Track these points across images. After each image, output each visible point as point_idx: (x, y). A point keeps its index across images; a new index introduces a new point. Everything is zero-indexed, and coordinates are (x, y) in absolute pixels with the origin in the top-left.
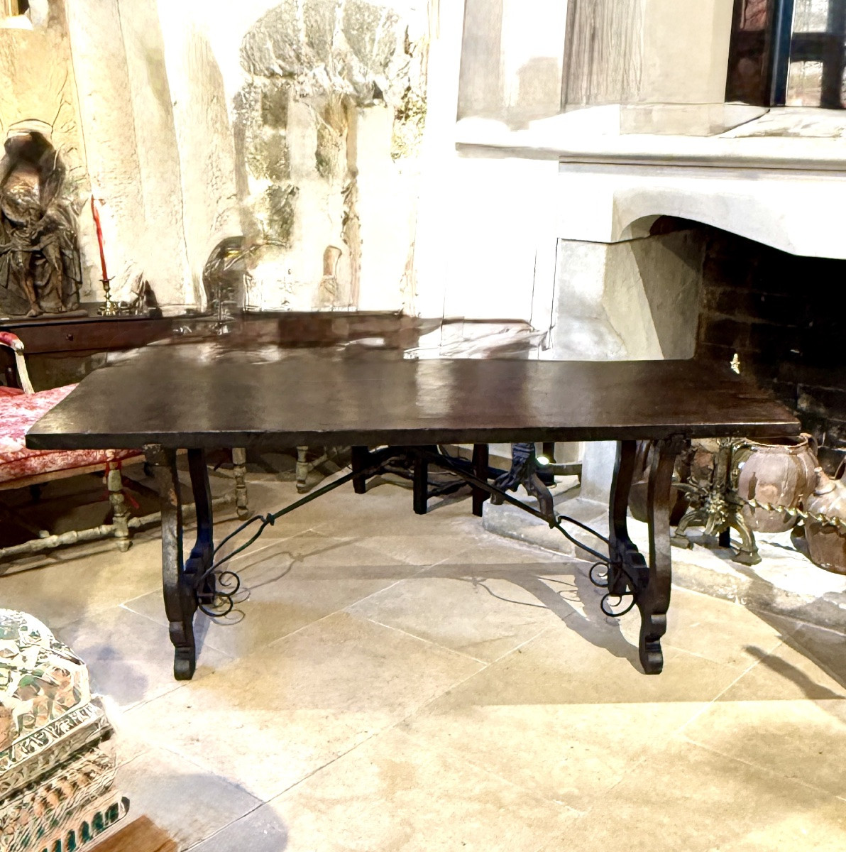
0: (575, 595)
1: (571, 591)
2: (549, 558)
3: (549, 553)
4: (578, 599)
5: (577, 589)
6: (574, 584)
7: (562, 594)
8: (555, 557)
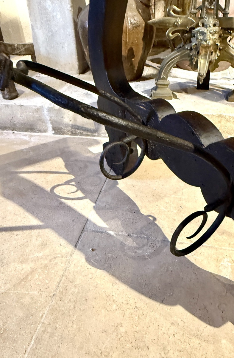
0: (74, 189)
1: (68, 183)
2: (27, 142)
3: (23, 136)
4: (80, 194)
5: (72, 177)
6: (66, 171)
7: (57, 191)
8: (32, 139)
